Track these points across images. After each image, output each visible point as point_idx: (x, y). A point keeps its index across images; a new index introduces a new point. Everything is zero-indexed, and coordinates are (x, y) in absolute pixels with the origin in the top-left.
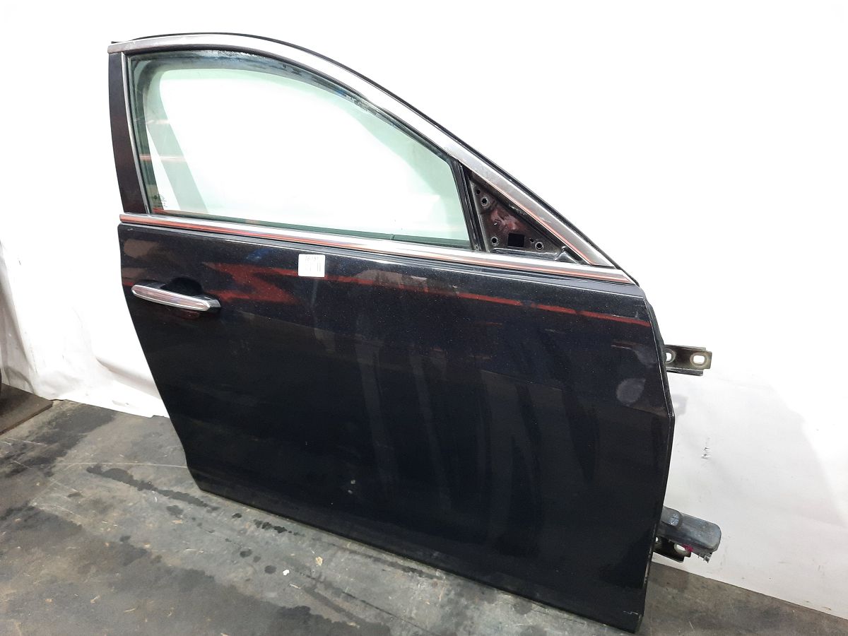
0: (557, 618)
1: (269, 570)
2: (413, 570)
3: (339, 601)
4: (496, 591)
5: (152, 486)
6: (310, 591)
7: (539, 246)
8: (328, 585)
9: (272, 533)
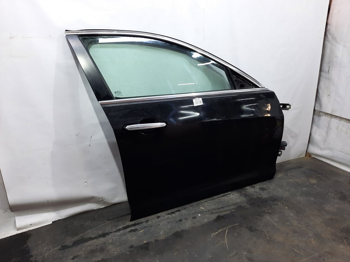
0: (260, 184)
1: (194, 218)
2: (225, 195)
3: (222, 210)
4: (244, 188)
5: (108, 233)
6: (212, 213)
7: (247, 86)
8: (214, 209)
9: (177, 213)
